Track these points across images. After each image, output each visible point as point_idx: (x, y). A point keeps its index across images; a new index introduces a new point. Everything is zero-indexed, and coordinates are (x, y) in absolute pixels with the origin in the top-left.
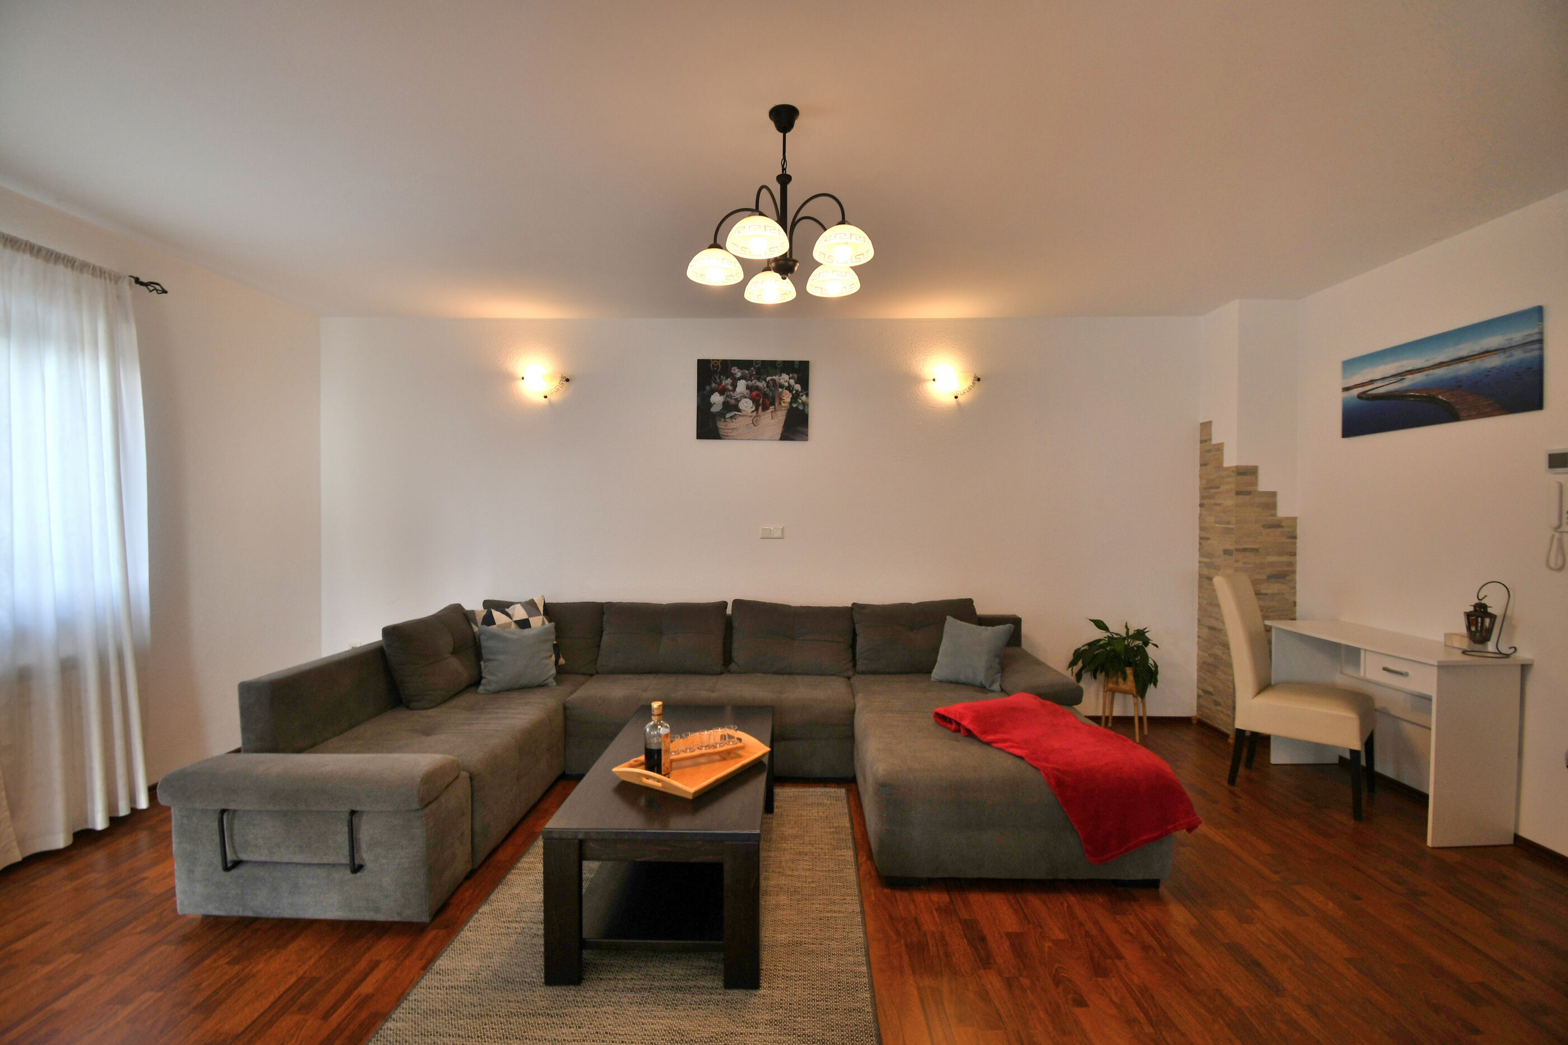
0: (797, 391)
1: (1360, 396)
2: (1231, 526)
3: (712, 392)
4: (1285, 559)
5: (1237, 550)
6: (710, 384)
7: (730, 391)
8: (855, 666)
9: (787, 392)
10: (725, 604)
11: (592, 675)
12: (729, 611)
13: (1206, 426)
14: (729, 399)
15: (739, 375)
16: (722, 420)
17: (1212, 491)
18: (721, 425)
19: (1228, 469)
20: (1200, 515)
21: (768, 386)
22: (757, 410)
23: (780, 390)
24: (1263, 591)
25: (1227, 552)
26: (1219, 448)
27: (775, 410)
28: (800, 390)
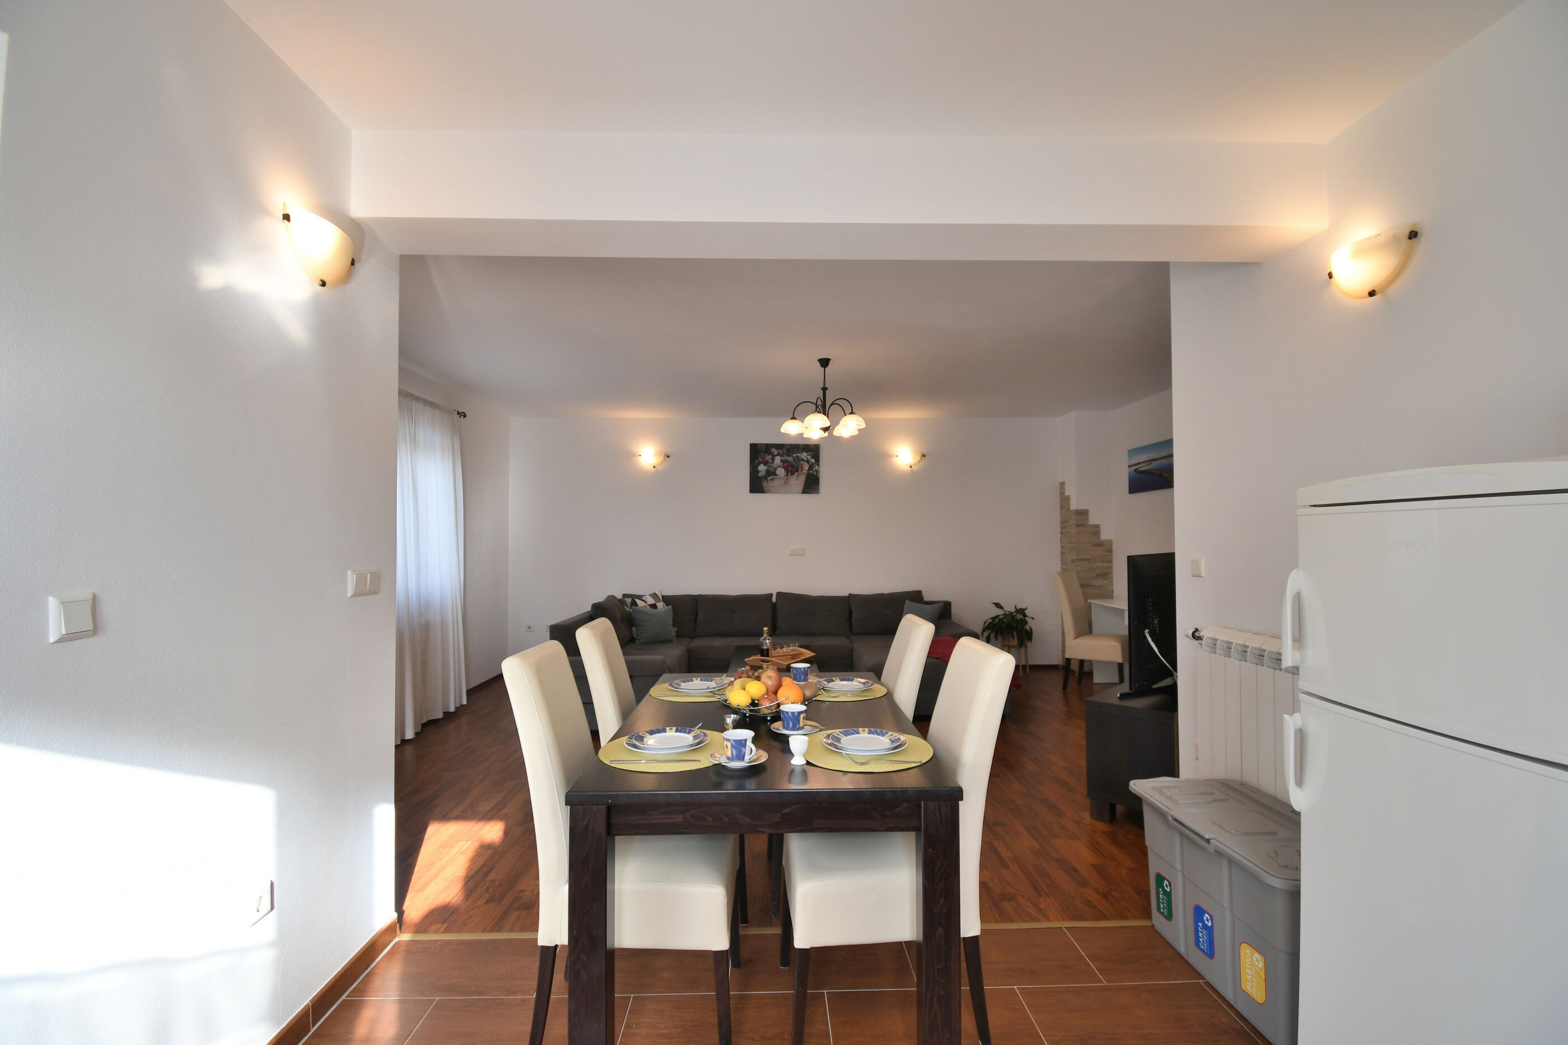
0: (812, 463)
1: (1136, 471)
2: (1074, 545)
3: (759, 464)
4: (1106, 565)
5: (1077, 560)
6: (758, 459)
7: (770, 463)
8: (851, 630)
9: (806, 463)
10: (771, 595)
11: (693, 638)
12: (774, 599)
13: (1062, 484)
14: (769, 468)
15: (776, 453)
16: (766, 481)
17: (1066, 524)
18: (765, 484)
19: (1072, 511)
20: (1061, 539)
21: (794, 460)
22: (787, 475)
23: (802, 462)
24: (1094, 584)
25: (1073, 561)
26: (1068, 498)
27: (799, 475)
28: (814, 462)
